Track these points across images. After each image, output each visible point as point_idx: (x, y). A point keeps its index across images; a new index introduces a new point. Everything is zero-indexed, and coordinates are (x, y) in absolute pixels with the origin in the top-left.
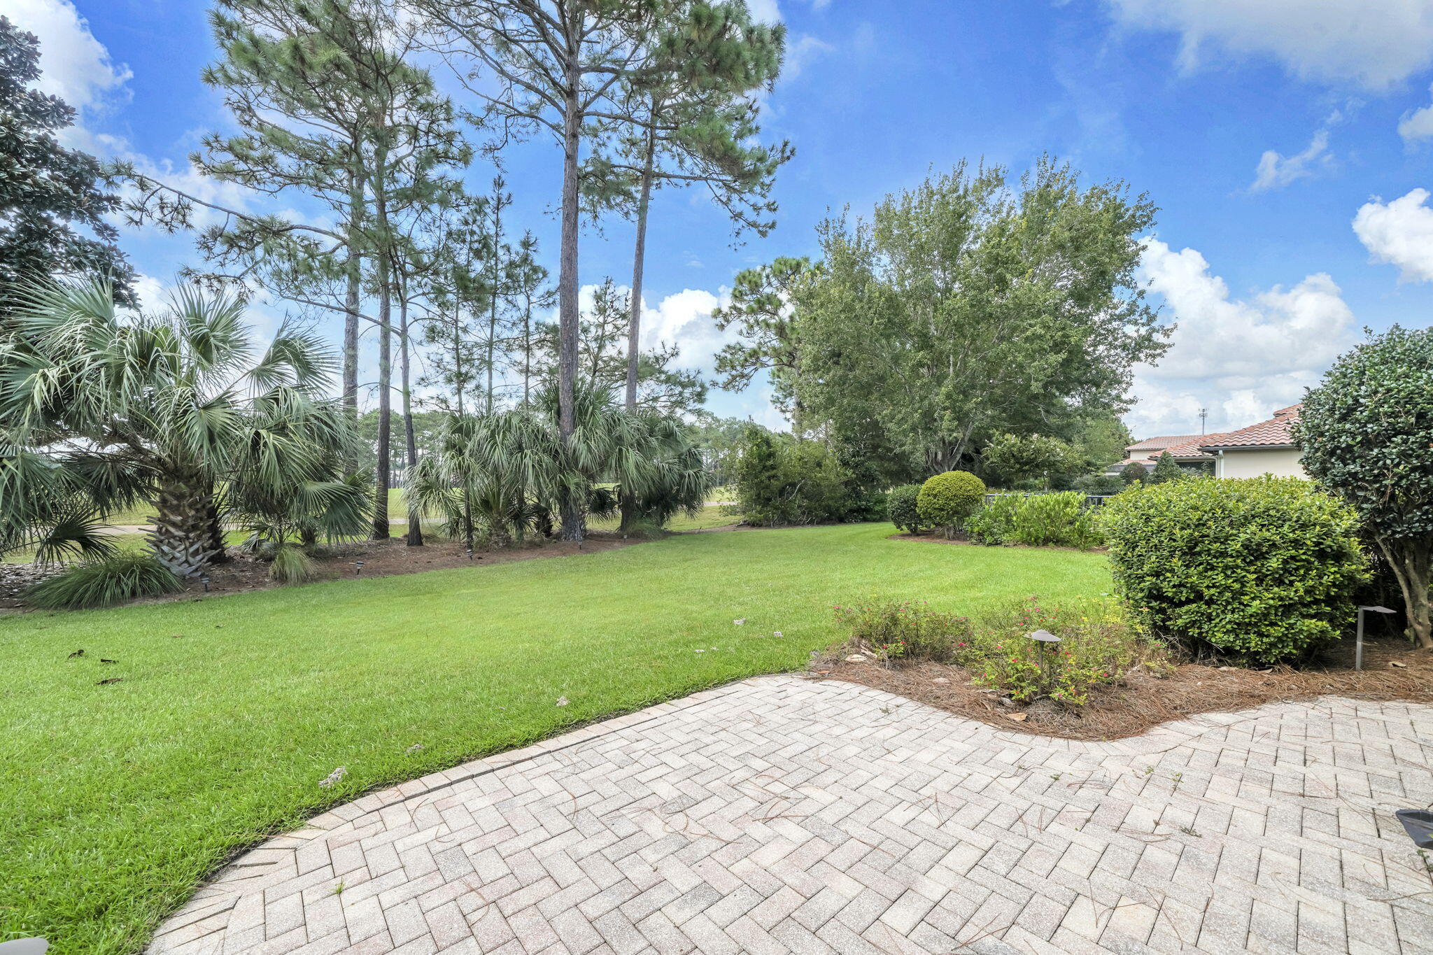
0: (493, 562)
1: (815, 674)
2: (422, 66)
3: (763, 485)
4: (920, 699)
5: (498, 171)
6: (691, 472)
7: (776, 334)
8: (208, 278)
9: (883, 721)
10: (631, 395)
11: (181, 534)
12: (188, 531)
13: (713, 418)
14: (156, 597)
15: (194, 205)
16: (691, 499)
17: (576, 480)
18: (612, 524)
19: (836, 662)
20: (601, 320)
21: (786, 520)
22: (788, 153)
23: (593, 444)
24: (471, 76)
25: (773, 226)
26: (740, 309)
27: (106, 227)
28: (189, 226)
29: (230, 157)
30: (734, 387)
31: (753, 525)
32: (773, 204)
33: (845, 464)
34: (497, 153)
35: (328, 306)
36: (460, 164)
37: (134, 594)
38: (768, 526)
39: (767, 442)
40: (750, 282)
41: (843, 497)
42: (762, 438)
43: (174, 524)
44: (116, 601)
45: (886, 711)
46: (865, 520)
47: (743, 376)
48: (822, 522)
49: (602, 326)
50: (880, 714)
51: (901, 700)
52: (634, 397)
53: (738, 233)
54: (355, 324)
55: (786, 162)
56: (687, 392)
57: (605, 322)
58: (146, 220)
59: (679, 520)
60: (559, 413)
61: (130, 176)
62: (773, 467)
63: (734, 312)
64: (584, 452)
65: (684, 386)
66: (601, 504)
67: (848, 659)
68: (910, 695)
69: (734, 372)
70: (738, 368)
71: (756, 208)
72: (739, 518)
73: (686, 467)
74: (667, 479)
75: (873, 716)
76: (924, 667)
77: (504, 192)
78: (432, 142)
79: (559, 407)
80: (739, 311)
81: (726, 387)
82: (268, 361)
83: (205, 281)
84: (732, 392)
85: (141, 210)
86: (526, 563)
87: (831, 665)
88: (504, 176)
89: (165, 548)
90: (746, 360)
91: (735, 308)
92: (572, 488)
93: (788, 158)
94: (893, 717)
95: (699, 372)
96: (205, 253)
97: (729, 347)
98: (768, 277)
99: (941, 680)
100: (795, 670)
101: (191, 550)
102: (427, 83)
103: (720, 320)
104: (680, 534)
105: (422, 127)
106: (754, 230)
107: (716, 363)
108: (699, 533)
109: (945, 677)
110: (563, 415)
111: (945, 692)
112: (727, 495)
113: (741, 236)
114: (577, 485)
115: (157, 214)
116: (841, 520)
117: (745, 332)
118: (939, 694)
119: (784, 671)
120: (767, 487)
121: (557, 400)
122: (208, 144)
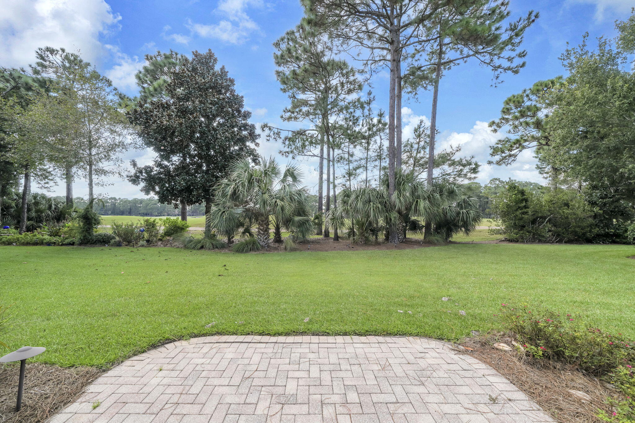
0: (357, 250)
1: (461, 347)
2: (342, 59)
3: (517, 218)
4: (539, 403)
5: (370, 88)
6: (464, 211)
7: (534, 128)
8: (285, 153)
9: (482, 408)
10: (430, 174)
11: (262, 232)
12: (264, 232)
13: (500, 181)
14: (255, 251)
15: (281, 131)
16: (467, 226)
17: (394, 215)
18: (419, 236)
19: (483, 344)
20: (418, 140)
21: (538, 239)
22: (533, 18)
23: (401, 198)
24: (358, 55)
25: (523, 65)
26: (507, 119)
27: (257, 143)
28: (281, 138)
29: (290, 113)
30: (504, 162)
31: (511, 241)
32: (523, 52)
33: (593, 204)
34: (369, 81)
35: (310, 155)
36: (359, 91)
37: (250, 250)
38: (523, 242)
39: (522, 193)
40: (514, 102)
41: (591, 226)
42: (518, 190)
43: (261, 230)
44: (247, 252)
45: (494, 400)
46: (614, 242)
47: (510, 156)
48: (570, 242)
49: (418, 143)
50: (486, 399)
51: (521, 395)
52: (432, 174)
53: (497, 77)
54: (323, 160)
55: (532, 25)
56: (466, 169)
57: (419, 141)
58: (271, 139)
59: (459, 236)
60: (388, 186)
61: (267, 127)
62: (526, 207)
63: (503, 121)
64: (398, 203)
65: (464, 166)
66: (415, 226)
67: (496, 345)
68: (531, 394)
69: (503, 155)
70: (507, 152)
71: (510, 59)
72: (502, 237)
73: (462, 208)
74: (449, 214)
75: (476, 399)
76: (568, 375)
77: (372, 96)
78: (349, 86)
79: (388, 183)
80: (507, 120)
81: (498, 163)
82: (284, 177)
83: (284, 154)
84: (504, 165)
85: (269, 136)
86: (369, 252)
87: (478, 346)
88: (372, 90)
89: (259, 237)
90: (511, 146)
91: (503, 119)
92: (393, 219)
93: (533, 21)
94: (496, 408)
95: (473, 157)
96: (284, 145)
97: (500, 141)
98: (527, 96)
99: (580, 394)
100: (449, 340)
101: (265, 238)
102: (345, 64)
103: (494, 127)
104: (459, 243)
105: (344, 82)
106: (509, 72)
107: (491, 151)
108: (472, 243)
109: (587, 392)
110: (390, 186)
111: (572, 408)
112: (495, 223)
113: (499, 78)
114: (395, 217)
115: (273, 137)
116: (589, 241)
117: (512, 131)
118: (562, 407)
119: (440, 339)
120: (521, 219)
121: (387, 180)
122: (284, 111)
